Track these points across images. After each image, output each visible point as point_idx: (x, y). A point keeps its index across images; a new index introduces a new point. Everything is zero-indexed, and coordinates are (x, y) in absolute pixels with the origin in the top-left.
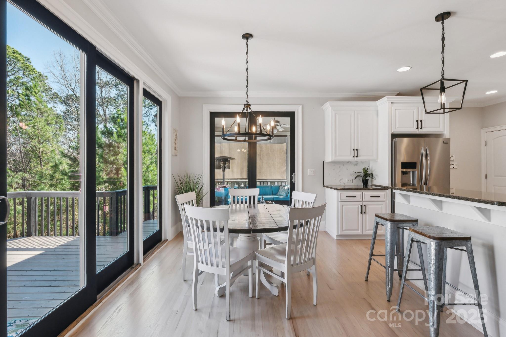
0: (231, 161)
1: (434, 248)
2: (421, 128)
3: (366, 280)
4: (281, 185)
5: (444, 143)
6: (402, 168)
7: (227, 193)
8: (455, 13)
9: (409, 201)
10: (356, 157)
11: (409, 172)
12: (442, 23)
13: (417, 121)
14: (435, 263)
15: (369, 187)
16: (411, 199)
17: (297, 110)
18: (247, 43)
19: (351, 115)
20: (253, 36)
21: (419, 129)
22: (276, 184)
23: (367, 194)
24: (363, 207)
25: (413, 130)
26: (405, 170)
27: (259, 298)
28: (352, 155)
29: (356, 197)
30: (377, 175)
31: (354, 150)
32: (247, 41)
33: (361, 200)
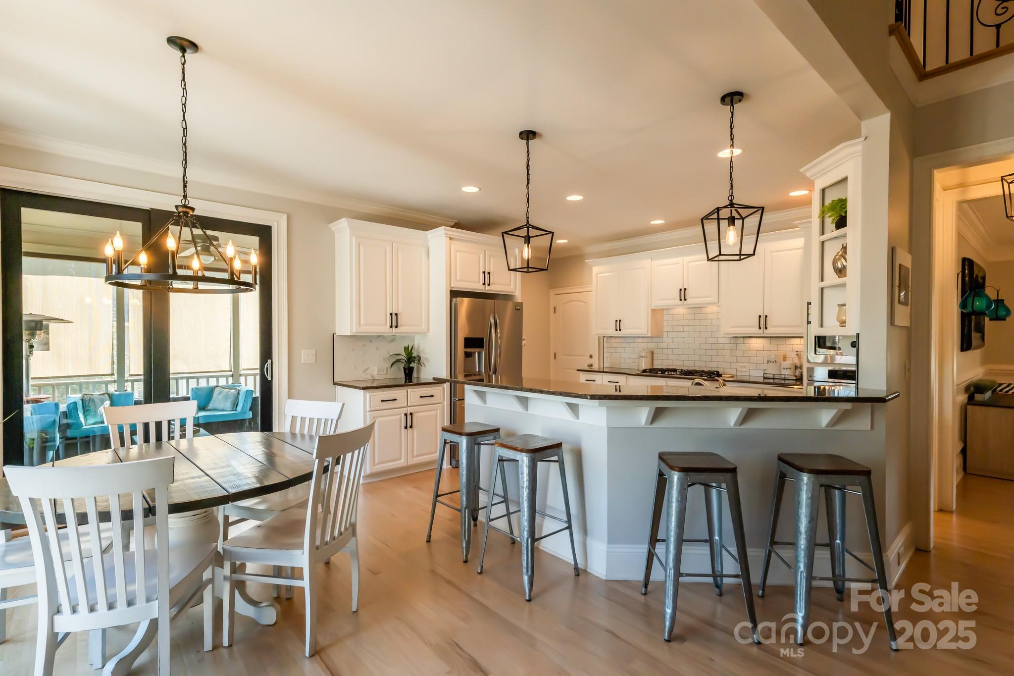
0: (52, 326)
1: (527, 465)
2: (489, 285)
3: (429, 541)
4: (217, 386)
5: (516, 310)
6: (466, 347)
7: (53, 419)
8: (540, 135)
9: (484, 400)
10: (394, 328)
11: (475, 353)
12: (528, 144)
13: (484, 273)
14: (529, 486)
15: (415, 381)
16: (489, 397)
17: (276, 223)
18: (183, 59)
19: (386, 249)
20: (199, 48)
21: (486, 285)
22: (203, 383)
23: (414, 393)
24: (409, 417)
25: (478, 287)
26: (469, 350)
27: (230, 646)
28: (389, 324)
29: (396, 400)
30: (427, 359)
31: (391, 314)
32: (184, 56)
33: (405, 404)
